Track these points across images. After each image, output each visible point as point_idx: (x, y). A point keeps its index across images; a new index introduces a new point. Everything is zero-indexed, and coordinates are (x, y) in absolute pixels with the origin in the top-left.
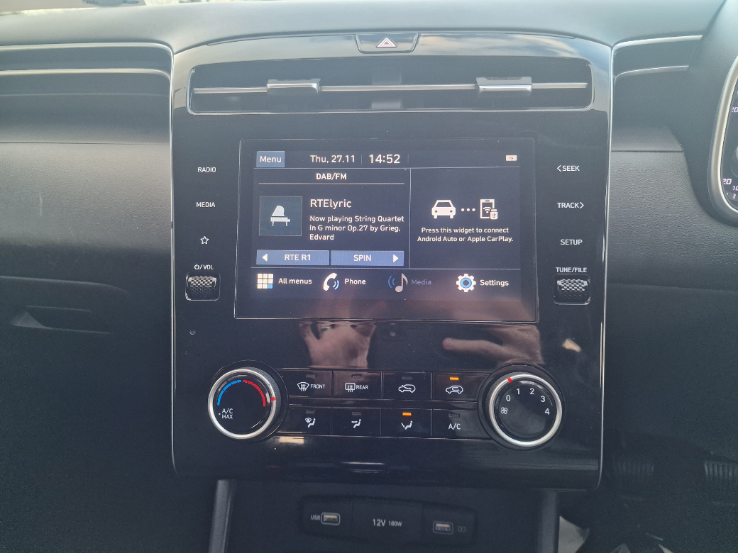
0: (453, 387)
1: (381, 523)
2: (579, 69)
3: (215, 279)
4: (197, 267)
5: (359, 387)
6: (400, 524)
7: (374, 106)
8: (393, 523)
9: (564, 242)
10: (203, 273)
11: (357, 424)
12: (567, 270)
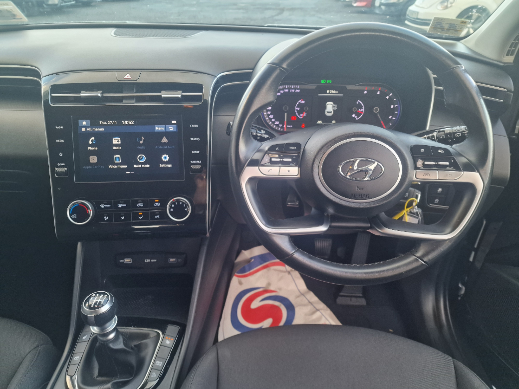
0: (156, 203)
1: (148, 261)
2: (199, 88)
3: (66, 169)
4: (59, 164)
5: (123, 205)
6: (156, 261)
7: (124, 101)
8: (153, 261)
9: (193, 152)
10: (61, 167)
11: (123, 218)
12: (195, 162)
